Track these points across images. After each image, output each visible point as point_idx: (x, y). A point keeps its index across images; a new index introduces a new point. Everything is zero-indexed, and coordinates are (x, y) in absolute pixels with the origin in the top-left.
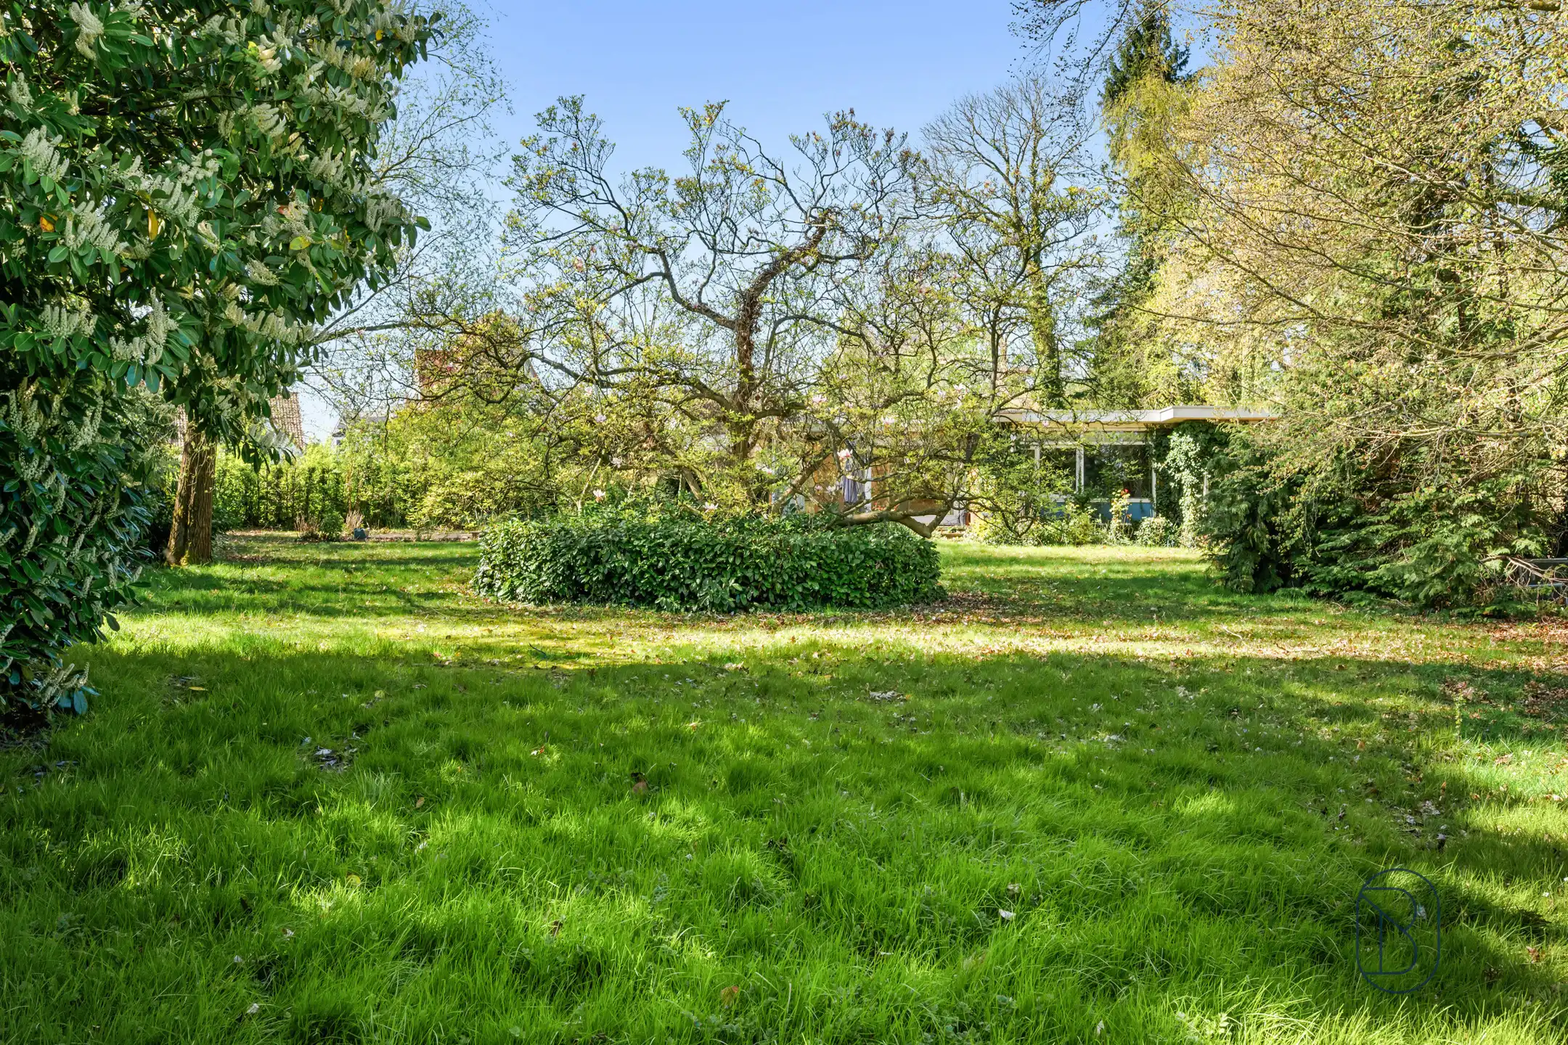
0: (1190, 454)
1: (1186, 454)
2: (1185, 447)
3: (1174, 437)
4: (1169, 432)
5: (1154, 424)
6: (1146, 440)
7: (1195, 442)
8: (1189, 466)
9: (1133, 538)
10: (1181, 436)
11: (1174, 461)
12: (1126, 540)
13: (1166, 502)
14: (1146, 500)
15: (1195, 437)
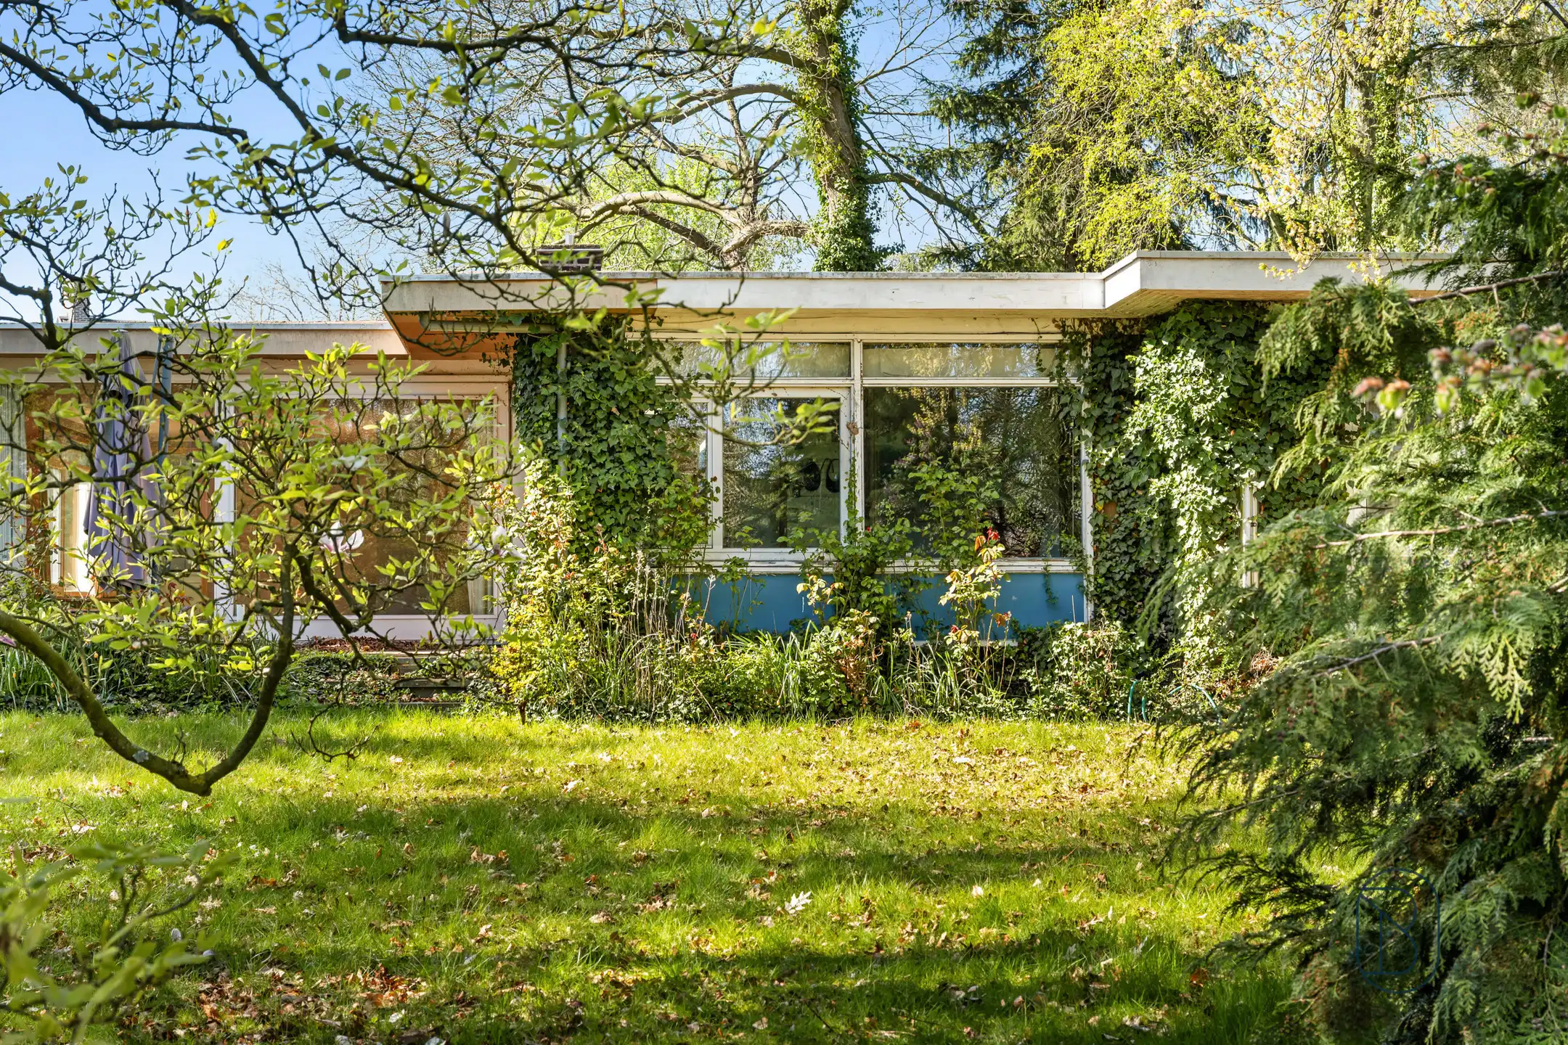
0: (1198, 411)
1: (1186, 414)
2: (1181, 390)
3: (1148, 360)
4: (1134, 345)
5: (1086, 319)
6: (1061, 373)
7: (1214, 369)
8: (1194, 453)
9: (1018, 691)
10: (1169, 353)
11: (1147, 433)
12: (995, 697)
13: (1123, 570)
14: (1062, 566)
15: (1213, 353)
